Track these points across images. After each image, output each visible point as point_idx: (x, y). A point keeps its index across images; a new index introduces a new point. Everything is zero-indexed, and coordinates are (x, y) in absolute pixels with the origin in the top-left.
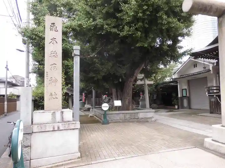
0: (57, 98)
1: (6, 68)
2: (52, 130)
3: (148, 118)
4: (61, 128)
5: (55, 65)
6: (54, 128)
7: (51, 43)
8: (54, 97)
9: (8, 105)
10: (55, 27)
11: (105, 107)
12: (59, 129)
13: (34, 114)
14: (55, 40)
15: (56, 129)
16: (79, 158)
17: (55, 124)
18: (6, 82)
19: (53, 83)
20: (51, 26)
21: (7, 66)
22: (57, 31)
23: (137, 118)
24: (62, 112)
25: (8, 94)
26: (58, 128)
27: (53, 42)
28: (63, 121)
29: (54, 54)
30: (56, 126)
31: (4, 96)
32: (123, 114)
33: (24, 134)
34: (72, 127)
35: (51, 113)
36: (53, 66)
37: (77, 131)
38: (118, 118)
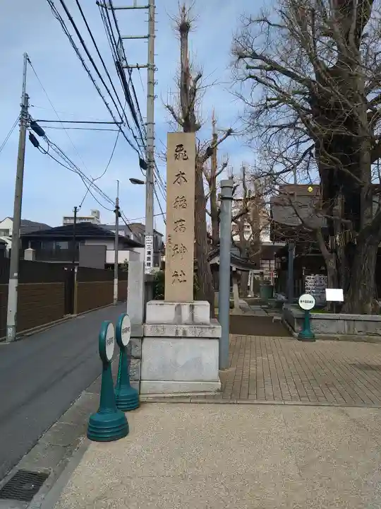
0: (185, 281)
1: (115, 211)
2: (174, 335)
4: (189, 334)
5: (183, 223)
6: (176, 332)
7: (176, 183)
8: (181, 278)
9: (119, 284)
10: (183, 152)
11: (306, 302)
12: (185, 336)
13: (147, 306)
14: (184, 176)
15: (181, 334)
16: (218, 391)
17: (179, 326)
18: (117, 239)
19: (178, 255)
20: (176, 151)
21: (118, 207)
22: (187, 159)
24: (192, 307)
25: (119, 262)
26: (184, 332)
27: (179, 181)
28: (193, 321)
29: (182, 203)
30: (181, 328)
31: (112, 266)
32: (346, 322)
33: (131, 337)
34: (208, 333)
35: (174, 307)
36: (180, 223)
37: (216, 342)
38: (333, 329)
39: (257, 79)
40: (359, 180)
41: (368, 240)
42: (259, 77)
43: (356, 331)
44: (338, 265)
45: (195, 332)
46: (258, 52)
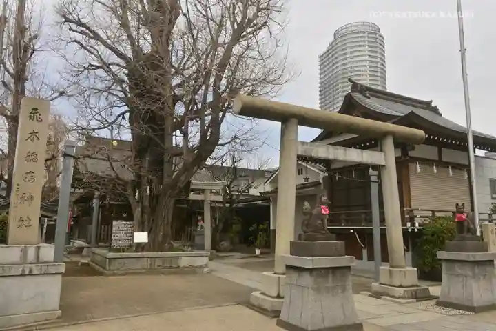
0: (30, 226)
2: (20, 273)
3: (196, 267)
4: (35, 272)
5: (33, 174)
6: (23, 271)
7: (29, 140)
8: (26, 223)
10: (38, 115)
12: (31, 274)
14: (37, 135)
15: (27, 272)
16: (59, 318)
17: (25, 265)
19: (25, 202)
20: (31, 113)
22: (41, 121)
23: (176, 266)
24: (38, 248)
26: (31, 271)
27: (32, 138)
28: (38, 260)
29: (33, 157)
30: (27, 268)
32: (149, 259)
34: (52, 270)
35: (20, 249)
36: (29, 175)
37: (60, 277)
38: (138, 265)
39: (81, 45)
40: (162, 145)
41: (169, 193)
42: (83, 43)
43: (156, 267)
44: (143, 212)
45: (41, 269)
46: (84, 21)
